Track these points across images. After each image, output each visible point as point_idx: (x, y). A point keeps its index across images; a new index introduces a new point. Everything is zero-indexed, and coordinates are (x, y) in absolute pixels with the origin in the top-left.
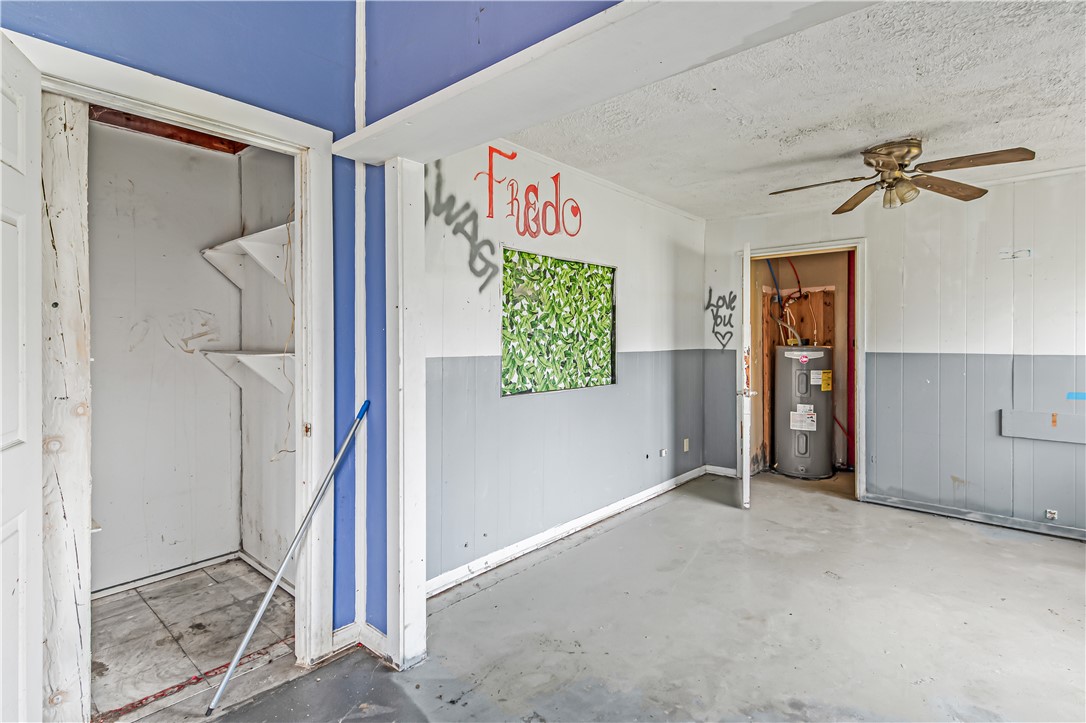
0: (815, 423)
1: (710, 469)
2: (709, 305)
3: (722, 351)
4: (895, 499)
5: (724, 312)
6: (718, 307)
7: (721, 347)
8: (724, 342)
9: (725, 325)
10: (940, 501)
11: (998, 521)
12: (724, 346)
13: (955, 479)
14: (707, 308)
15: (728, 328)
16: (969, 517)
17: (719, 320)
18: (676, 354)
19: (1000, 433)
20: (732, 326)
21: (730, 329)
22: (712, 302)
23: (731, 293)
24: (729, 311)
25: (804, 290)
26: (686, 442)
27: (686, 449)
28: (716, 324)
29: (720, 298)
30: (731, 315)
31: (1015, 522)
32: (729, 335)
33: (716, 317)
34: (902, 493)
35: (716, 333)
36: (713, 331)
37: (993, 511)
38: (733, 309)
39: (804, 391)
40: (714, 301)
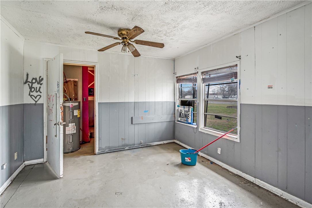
0: (75, 130)
1: (27, 163)
2: (26, 82)
3: (35, 104)
4: (107, 150)
5: (35, 85)
6: (32, 83)
7: (34, 102)
8: (36, 100)
9: (37, 92)
10: (119, 147)
11: (132, 148)
12: (36, 102)
13: (122, 139)
14: (25, 83)
15: (39, 93)
16: (126, 149)
17: (33, 90)
18: (10, 107)
19: (132, 124)
20: (41, 92)
21: (40, 94)
22: (28, 80)
23: (40, 77)
24: (39, 85)
25: (68, 80)
26: (16, 154)
27: (16, 158)
28: (31, 91)
29: (33, 79)
30: (40, 87)
31: (135, 147)
32: (39, 97)
33: (31, 88)
34: (109, 148)
35: (31, 96)
36: (29, 95)
37: (130, 145)
38: (41, 84)
39: (72, 118)
40: (30, 80)
